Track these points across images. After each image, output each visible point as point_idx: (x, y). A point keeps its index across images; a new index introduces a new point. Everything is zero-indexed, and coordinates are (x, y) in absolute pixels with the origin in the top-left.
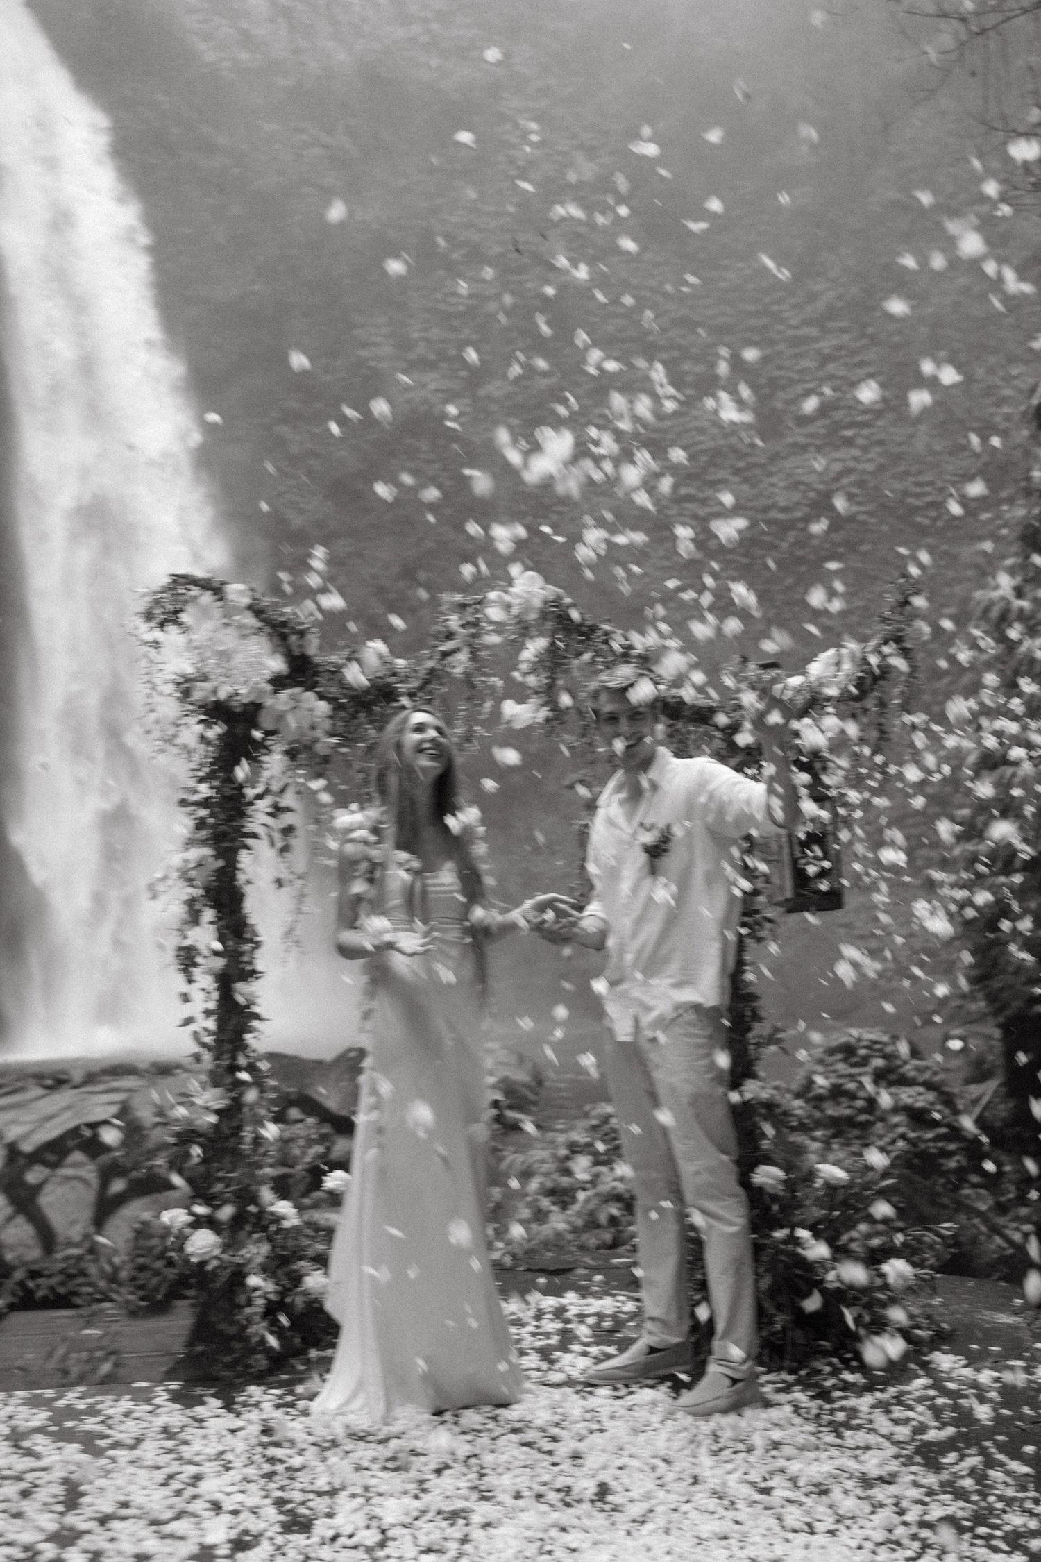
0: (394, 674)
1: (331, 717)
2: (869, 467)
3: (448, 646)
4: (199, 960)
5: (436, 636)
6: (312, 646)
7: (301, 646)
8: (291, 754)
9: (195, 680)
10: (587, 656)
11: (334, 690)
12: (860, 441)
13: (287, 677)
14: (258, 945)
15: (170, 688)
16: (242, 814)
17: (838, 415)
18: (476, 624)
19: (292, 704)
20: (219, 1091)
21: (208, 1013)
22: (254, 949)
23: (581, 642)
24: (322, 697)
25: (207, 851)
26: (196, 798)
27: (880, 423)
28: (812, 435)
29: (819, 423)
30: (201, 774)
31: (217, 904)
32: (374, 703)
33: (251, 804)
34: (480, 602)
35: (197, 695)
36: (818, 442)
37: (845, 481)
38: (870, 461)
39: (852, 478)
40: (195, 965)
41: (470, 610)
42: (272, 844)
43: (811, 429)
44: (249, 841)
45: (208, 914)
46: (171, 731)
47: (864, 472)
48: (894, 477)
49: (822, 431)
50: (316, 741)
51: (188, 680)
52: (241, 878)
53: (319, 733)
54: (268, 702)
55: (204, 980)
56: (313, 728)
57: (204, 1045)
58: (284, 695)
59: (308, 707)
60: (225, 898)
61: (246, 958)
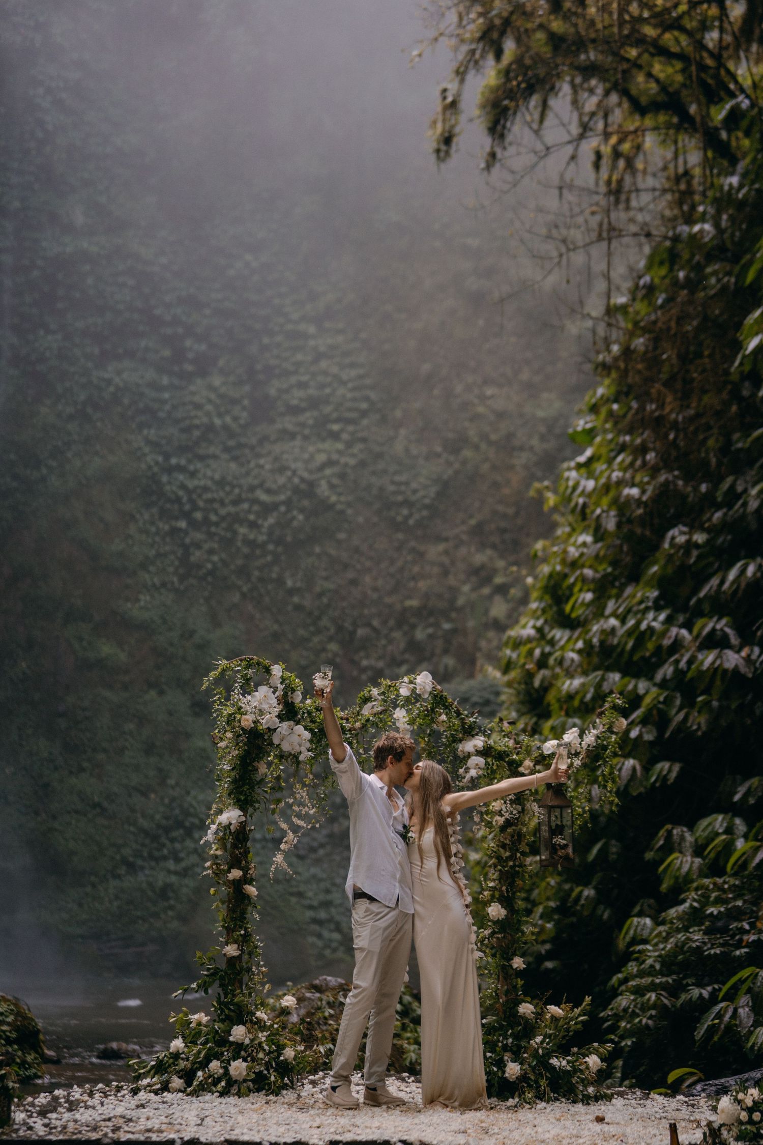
1: (310, 740)
2: (352, 462)
6: (298, 697)
7: (292, 697)
10: (443, 717)
11: (312, 726)
12: (345, 436)
13: (285, 714)
17: (328, 409)
19: (290, 730)
20: (235, 946)
24: (306, 729)
27: (365, 422)
28: (303, 425)
29: (308, 414)
33: (258, 784)
36: (307, 432)
37: (328, 472)
38: (353, 455)
39: (336, 470)
43: (301, 418)
47: (346, 465)
48: (374, 473)
49: (311, 422)
50: (301, 753)
53: (303, 749)
54: (278, 728)
56: (300, 745)
58: (285, 725)
59: (298, 733)
60: (241, 836)
61: (251, 872)
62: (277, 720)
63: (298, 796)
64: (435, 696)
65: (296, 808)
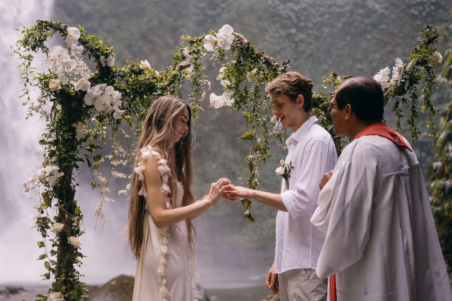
0: (154, 78)
1: (122, 100)
3: (183, 63)
4: (50, 225)
5: (177, 58)
6: (112, 62)
7: (106, 62)
8: (101, 118)
9: (50, 78)
10: (255, 71)
11: (123, 85)
13: (99, 78)
14: (81, 217)
15: (37, 82)
16: (74, 149)
18: (198, 52)
19: (102, 92)
20: (59, 294)
21: (53, 253)
22: (79, 220)
23: (252, 63)
24: (116, 89)
25: (56, 168)
26: (50, 140)
30: (52, 128)
31: (60, 196)
32: (144, 92)
33: (80, 143)
34: (200, 41)
35: (51, 86)
40: (48, 227)
41: (195, 45)
42: (90, 165)
44: (78, 163)
45: (55, 201)
46: (37, 104)
50: (114, 111)
51: (46, 77)
52: (73, 183)
53: (115, 107)
54: (89, 90)
55: (52, 235)
56: (112, 105)
57: (50, 269)
58: (97, 87)
59: (109, 94)
60: (65, 193)
61: (75, 224)
62: (89, 83)
63: (116, 152)
64: (241, 49)
65: (115, 163)
